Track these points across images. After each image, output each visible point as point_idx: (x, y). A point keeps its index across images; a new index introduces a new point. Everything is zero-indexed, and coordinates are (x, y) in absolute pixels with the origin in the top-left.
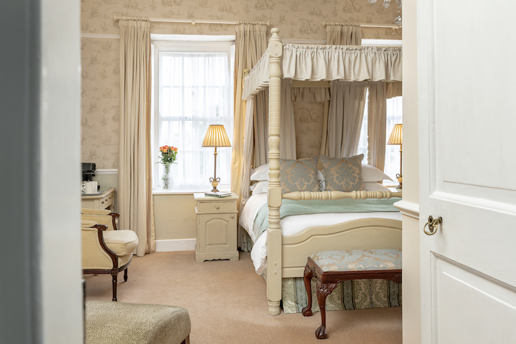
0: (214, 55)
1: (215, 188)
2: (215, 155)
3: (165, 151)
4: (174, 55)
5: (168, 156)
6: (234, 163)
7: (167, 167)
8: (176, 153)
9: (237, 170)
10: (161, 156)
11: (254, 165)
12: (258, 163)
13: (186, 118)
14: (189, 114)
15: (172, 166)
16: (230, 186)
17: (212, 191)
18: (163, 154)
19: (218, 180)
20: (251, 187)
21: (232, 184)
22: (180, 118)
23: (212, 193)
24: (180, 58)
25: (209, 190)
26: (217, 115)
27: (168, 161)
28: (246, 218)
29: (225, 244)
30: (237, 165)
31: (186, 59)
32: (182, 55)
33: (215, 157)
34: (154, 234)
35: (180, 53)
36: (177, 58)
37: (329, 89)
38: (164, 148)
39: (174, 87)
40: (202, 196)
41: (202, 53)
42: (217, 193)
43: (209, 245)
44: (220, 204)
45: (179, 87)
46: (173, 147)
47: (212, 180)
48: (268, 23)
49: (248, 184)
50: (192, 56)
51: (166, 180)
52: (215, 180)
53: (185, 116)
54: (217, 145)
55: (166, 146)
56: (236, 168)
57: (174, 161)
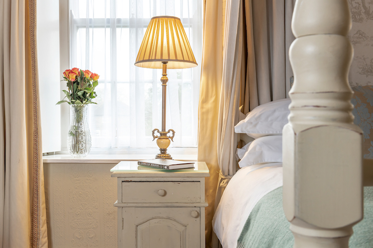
1: (163, 151)
3: (72, 77)
5: (80, 87)
6: (205, 101)
7: (79, 113)
8: (96, 83)
9: (210, 116)
10: (67, 89)
11: (245, 104)
12: (254, 100)
13: (119, 21)
14: (123, 14)
15: (89, 109)
16: (197, 150)
17: (158, 157)
18: (69, 83)
19: (170, 134)
20: (239, 151)
21: (200, 144)
22: (108, 21)
23: (158, 162)
25: (151, 155)
27: (79, 98)
28: (224, 222)
30: (209, 105)
33: (164, 87)
34: (45, 239)
38: (71, 72)
40: (133, 167)
42: (169, 163)
44: (168, 187)
46: (87, 72)
47: (157, 134)
49: (233, 143)
51: (76, 135)
52: (163, 134)
53: (118, 17)
54: (165, 57)
55: (74, 69)
56: (207, 112)
57: (93, 100)
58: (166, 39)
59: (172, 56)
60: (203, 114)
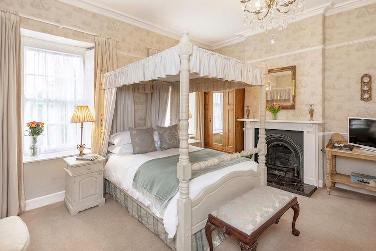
0: (72, 56)
1: (81, 152)
2: (82, 128)
3: (34, 126)
4: (38, 51)
5: (36, 129)
6: (95, 133)
7: (35, 141)
8: (43, 126)
9: (97, 138)
10: (29, 130)
13: (50, 100)
15: (39, 138)
17: (79, 155)
18: (31, 128)
19: (84, 146)
20: (109, 149)
23: (80, 157)
24: (44, 54)
26: (75, 98)
27: (36, 134)
29: (94, 195)
30: (96, 134)
31: (49, 56)
32: (45, 51)
33: (82, 130)
34: (24, 197)
35: (44, 50)
36: (41, 53)
37: (153, 86)
38: (32, 123)
39: (39, 75)
41: (63, 53)
42: (84, 157)
43: (82, 199)
45: (44, 76)
46: (40, 123)
47: (79, 146)
48: (117, 40)
49: (107, 147)
50: (55, 53)
51: (33, 149)
52: (81, 146)
53: (49, 98)
54: (83, 121)
55: (34, 122)
56: (96, 136)
57: (41, 134)
58: (84, 114)
59: (86, 121)
60: (94, 137)
